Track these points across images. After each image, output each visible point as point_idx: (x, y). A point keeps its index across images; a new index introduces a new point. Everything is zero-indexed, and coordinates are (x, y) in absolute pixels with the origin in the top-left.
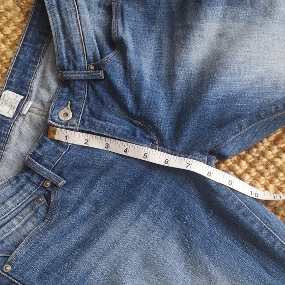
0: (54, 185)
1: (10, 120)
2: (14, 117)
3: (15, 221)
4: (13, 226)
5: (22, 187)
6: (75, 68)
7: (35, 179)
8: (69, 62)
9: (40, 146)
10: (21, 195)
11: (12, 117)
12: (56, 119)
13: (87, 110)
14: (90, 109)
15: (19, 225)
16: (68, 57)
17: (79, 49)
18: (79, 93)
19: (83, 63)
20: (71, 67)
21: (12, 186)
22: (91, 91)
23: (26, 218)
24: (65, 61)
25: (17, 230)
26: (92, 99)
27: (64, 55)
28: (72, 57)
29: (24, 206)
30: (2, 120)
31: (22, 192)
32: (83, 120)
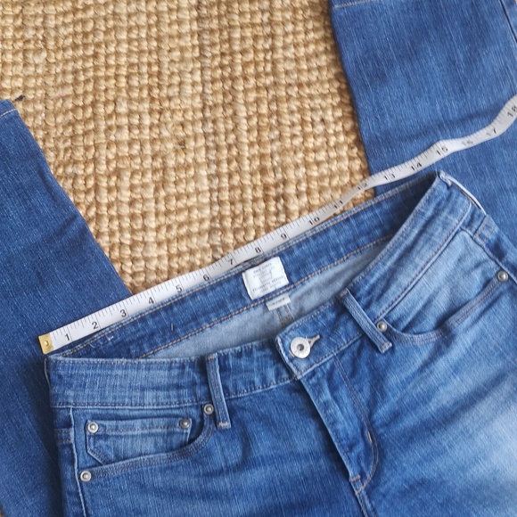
0: (214, 418)
1: (248, 301)
2: (256, 300)
3: (138, 423)
4: (132, 428)
5: (178, 387)
6: (366, 307)
7: (200, 391)
8: (369, 293)
9: (239, 355)
10: (169, 397)
11: (252, 298)
12: (287, 343)
13: (328, 366)
14: (333, 367)
15: (140, 432)
16: (373, 287)
17: (394, 293)
18: (340, 337)
19: (380, 310)
20: (364, 301)
21: (169, 377)
22: (355, 348)
23: (153, 431)
24: (367, 288)
25: (133, 436)
26: (346, 358)
27: (372, 281)
28: (378, 291)
29: (162, 412)
30: (240, 293)
31: (173, 393)
32: (314, 373)
